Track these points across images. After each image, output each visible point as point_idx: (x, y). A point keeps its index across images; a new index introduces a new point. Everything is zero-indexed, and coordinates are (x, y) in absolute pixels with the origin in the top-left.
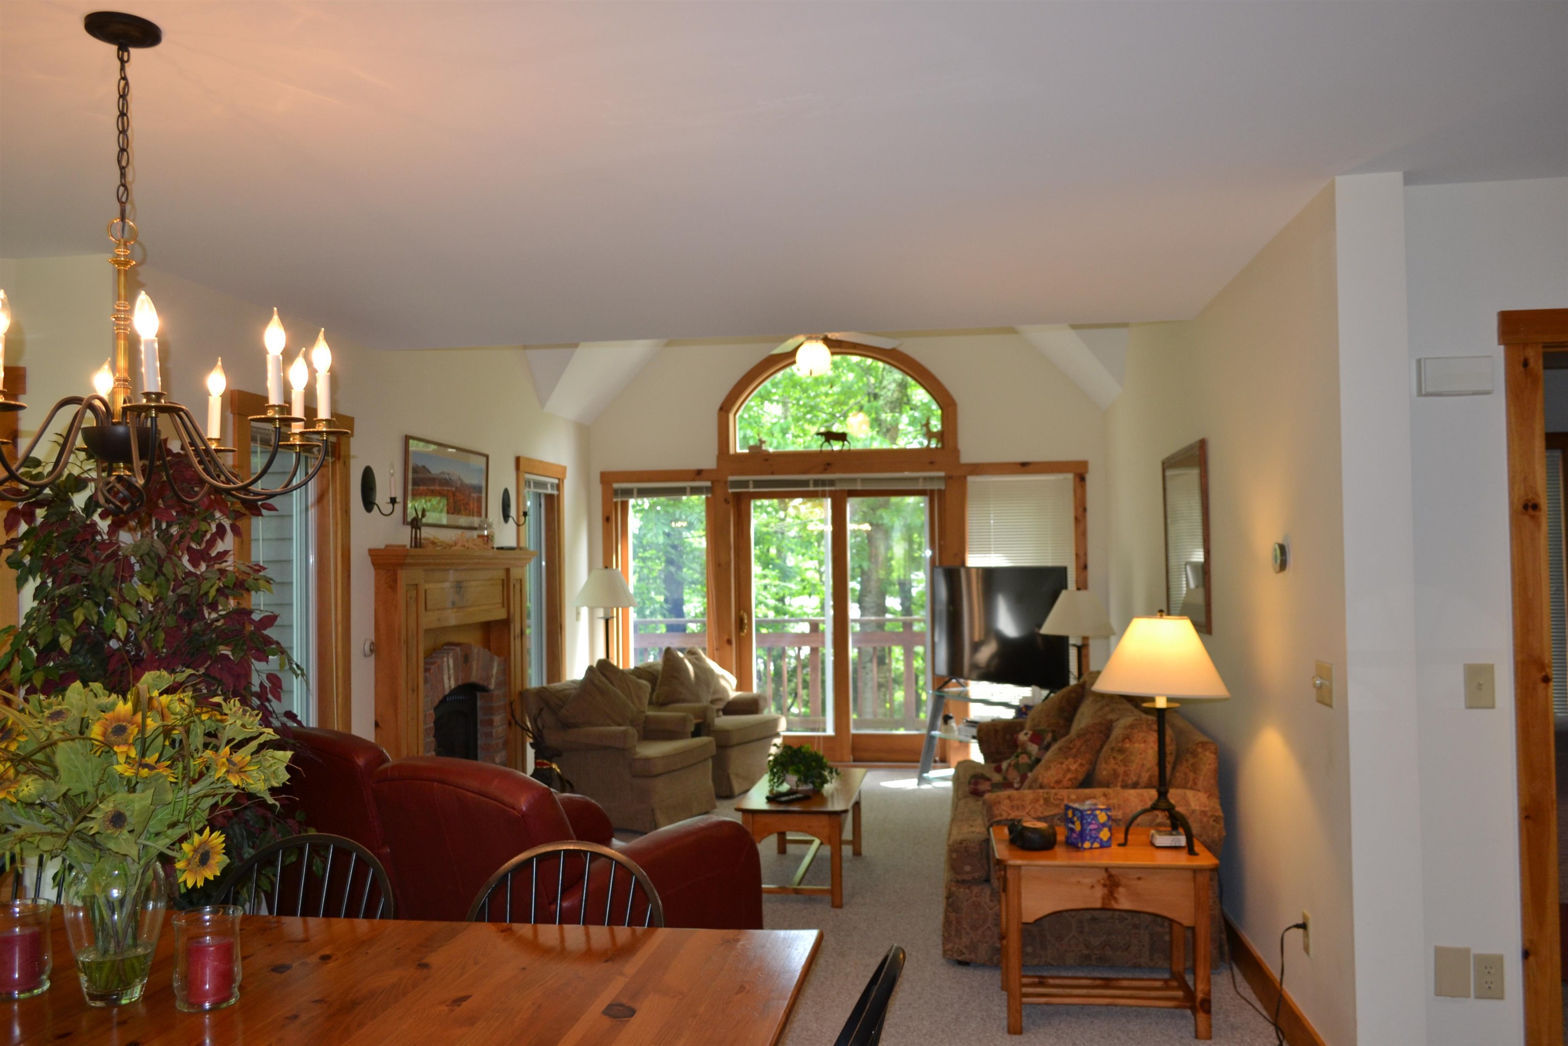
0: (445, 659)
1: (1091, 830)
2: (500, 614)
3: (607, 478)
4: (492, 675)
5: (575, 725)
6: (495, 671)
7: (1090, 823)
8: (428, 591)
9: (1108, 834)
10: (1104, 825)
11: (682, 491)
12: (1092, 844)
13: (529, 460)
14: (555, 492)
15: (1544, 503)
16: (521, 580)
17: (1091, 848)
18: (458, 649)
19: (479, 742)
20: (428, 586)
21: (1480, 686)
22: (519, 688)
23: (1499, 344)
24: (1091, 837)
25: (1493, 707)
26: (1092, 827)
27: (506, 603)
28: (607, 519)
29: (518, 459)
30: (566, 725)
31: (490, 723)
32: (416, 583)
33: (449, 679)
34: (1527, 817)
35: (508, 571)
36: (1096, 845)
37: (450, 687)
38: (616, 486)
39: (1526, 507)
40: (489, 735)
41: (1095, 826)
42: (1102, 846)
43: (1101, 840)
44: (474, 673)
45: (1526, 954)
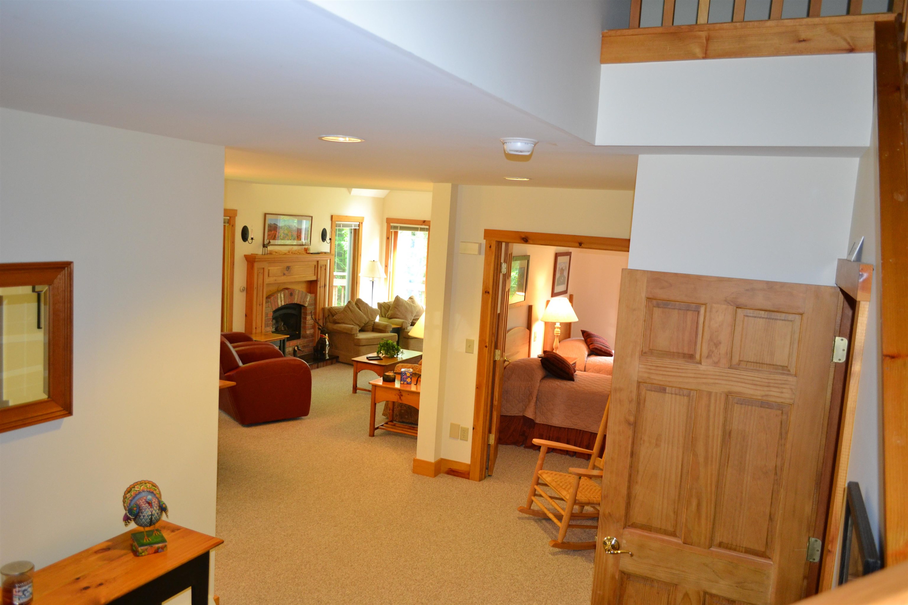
0: (279, 294)
1: (404, 378)
2: (314, 278)
3: (389, 221)
4: (307, 301)
5: (338, 323)
6: (308, 300)
7: (404, 376)
8: (270, 270)
9: (410, 380)
10: (409, 377)
11: (416, 229)
12: (404, 382)
13: (338, 216)
14: (357, 228)
15: (491, 292)
16: (326, 265)
17: (403, 384)
18: (287, 291)
19: (302, 325)
20: (270, 268)
21: (469, 346)
22: (322, 306)
23: (484, 239)
24: (403, 380)
25: (473, 353)
26: (404, 377)
27: (316, 273)
28: (388, 238)
29: (332, 216)
30: (336, 322)
31: (305, 318)
32: (263, 267)
33: (281, 301)
34: (477, 388)
35: (318, 262)
36: (405, 383)
37: (281, 304)
38: (392, 224)
39: (486, 292)
40: (305, 323)
41: (405, 377)
42: (408, 384)
43: (407, 382)
44: (296, 299)
45: (473, 429)
